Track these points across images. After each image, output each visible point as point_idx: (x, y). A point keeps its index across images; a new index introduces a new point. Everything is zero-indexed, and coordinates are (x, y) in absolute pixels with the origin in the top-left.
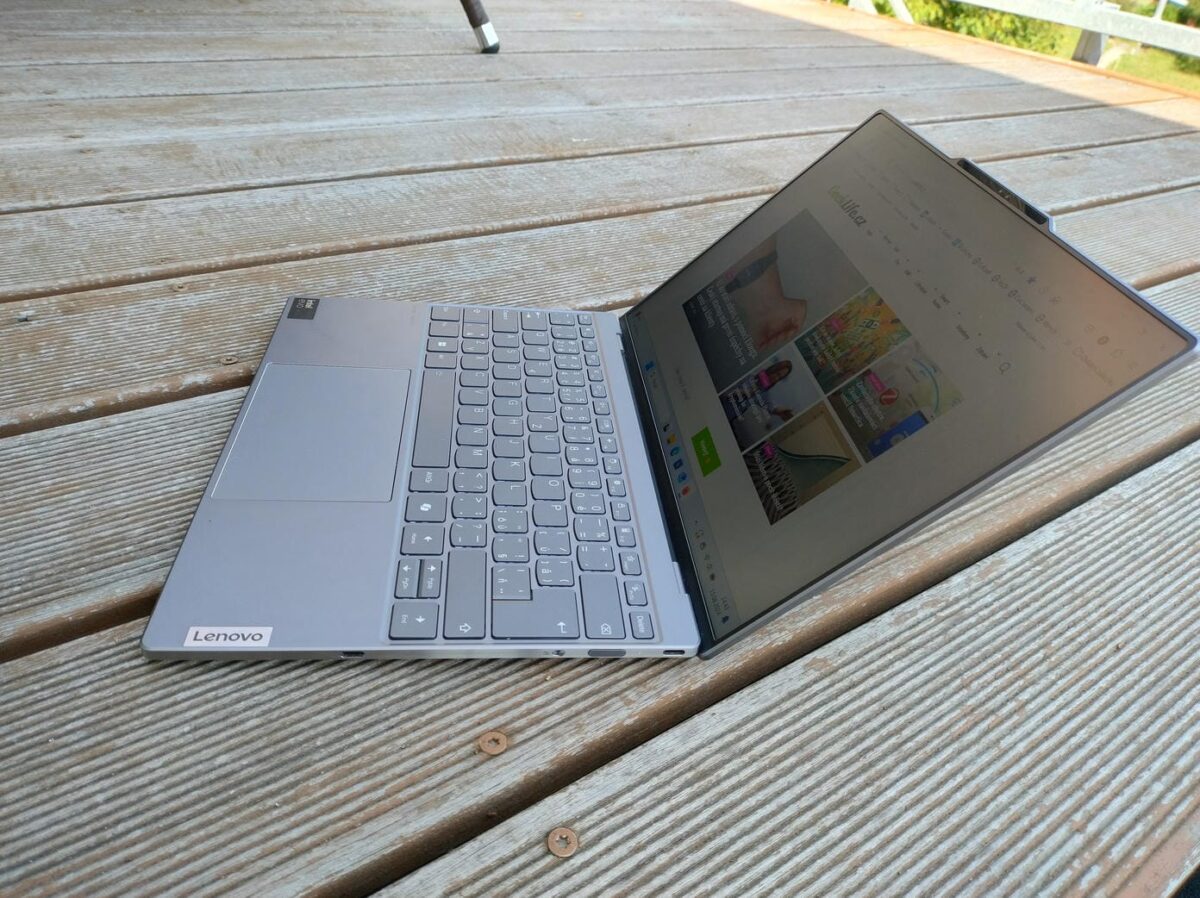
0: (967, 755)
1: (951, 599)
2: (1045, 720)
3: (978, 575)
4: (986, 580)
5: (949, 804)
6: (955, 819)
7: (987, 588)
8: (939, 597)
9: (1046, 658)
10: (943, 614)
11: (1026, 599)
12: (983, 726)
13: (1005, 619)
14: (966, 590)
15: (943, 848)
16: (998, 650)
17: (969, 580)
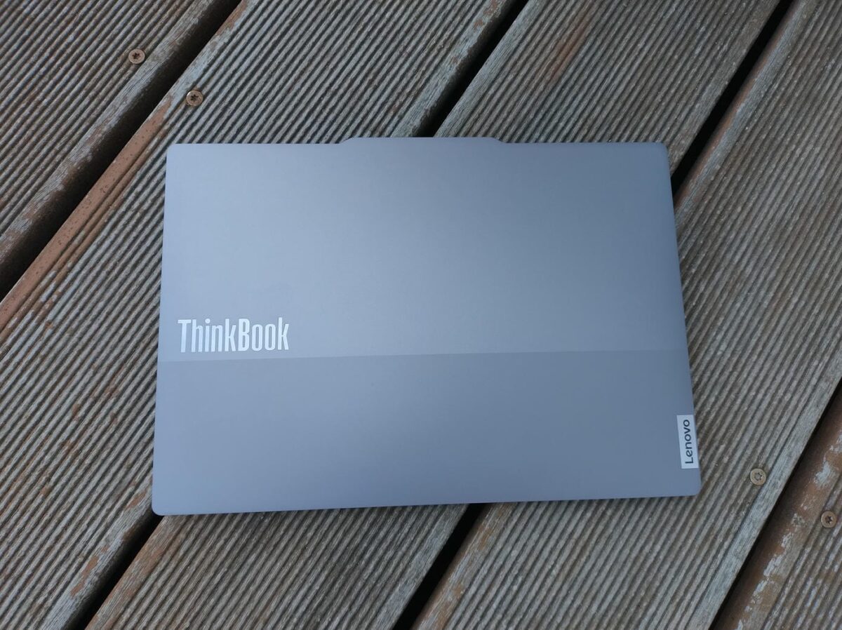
0: (116, 352)
1: (122, 513)
2: (59, 409)
3: (98, 558)
4: (90, 557)
5: (129, 308)
6: (126, 298)
7: (91, 544)
8: (132, 510)
9: (48, 480)
10: (130, 490)
11: (58, 546)
12: (103, 383)
13: (77, 513)
14: (109, 532)
15: (133, 276)
16: (87, 470)
17: (107, 546)
